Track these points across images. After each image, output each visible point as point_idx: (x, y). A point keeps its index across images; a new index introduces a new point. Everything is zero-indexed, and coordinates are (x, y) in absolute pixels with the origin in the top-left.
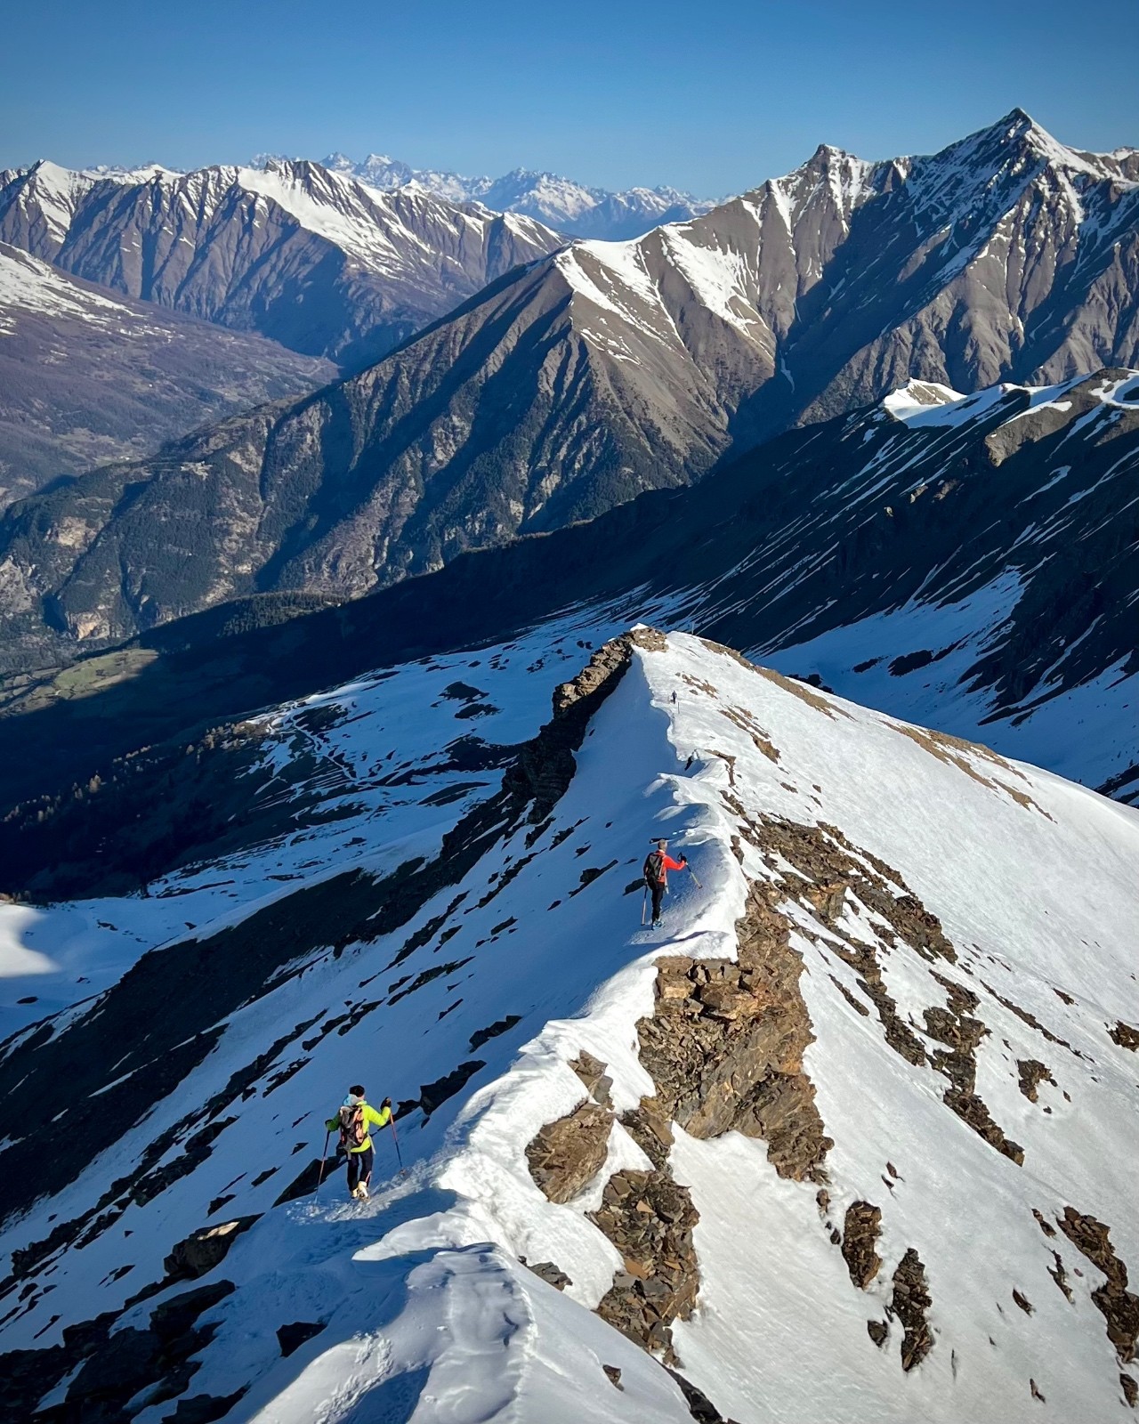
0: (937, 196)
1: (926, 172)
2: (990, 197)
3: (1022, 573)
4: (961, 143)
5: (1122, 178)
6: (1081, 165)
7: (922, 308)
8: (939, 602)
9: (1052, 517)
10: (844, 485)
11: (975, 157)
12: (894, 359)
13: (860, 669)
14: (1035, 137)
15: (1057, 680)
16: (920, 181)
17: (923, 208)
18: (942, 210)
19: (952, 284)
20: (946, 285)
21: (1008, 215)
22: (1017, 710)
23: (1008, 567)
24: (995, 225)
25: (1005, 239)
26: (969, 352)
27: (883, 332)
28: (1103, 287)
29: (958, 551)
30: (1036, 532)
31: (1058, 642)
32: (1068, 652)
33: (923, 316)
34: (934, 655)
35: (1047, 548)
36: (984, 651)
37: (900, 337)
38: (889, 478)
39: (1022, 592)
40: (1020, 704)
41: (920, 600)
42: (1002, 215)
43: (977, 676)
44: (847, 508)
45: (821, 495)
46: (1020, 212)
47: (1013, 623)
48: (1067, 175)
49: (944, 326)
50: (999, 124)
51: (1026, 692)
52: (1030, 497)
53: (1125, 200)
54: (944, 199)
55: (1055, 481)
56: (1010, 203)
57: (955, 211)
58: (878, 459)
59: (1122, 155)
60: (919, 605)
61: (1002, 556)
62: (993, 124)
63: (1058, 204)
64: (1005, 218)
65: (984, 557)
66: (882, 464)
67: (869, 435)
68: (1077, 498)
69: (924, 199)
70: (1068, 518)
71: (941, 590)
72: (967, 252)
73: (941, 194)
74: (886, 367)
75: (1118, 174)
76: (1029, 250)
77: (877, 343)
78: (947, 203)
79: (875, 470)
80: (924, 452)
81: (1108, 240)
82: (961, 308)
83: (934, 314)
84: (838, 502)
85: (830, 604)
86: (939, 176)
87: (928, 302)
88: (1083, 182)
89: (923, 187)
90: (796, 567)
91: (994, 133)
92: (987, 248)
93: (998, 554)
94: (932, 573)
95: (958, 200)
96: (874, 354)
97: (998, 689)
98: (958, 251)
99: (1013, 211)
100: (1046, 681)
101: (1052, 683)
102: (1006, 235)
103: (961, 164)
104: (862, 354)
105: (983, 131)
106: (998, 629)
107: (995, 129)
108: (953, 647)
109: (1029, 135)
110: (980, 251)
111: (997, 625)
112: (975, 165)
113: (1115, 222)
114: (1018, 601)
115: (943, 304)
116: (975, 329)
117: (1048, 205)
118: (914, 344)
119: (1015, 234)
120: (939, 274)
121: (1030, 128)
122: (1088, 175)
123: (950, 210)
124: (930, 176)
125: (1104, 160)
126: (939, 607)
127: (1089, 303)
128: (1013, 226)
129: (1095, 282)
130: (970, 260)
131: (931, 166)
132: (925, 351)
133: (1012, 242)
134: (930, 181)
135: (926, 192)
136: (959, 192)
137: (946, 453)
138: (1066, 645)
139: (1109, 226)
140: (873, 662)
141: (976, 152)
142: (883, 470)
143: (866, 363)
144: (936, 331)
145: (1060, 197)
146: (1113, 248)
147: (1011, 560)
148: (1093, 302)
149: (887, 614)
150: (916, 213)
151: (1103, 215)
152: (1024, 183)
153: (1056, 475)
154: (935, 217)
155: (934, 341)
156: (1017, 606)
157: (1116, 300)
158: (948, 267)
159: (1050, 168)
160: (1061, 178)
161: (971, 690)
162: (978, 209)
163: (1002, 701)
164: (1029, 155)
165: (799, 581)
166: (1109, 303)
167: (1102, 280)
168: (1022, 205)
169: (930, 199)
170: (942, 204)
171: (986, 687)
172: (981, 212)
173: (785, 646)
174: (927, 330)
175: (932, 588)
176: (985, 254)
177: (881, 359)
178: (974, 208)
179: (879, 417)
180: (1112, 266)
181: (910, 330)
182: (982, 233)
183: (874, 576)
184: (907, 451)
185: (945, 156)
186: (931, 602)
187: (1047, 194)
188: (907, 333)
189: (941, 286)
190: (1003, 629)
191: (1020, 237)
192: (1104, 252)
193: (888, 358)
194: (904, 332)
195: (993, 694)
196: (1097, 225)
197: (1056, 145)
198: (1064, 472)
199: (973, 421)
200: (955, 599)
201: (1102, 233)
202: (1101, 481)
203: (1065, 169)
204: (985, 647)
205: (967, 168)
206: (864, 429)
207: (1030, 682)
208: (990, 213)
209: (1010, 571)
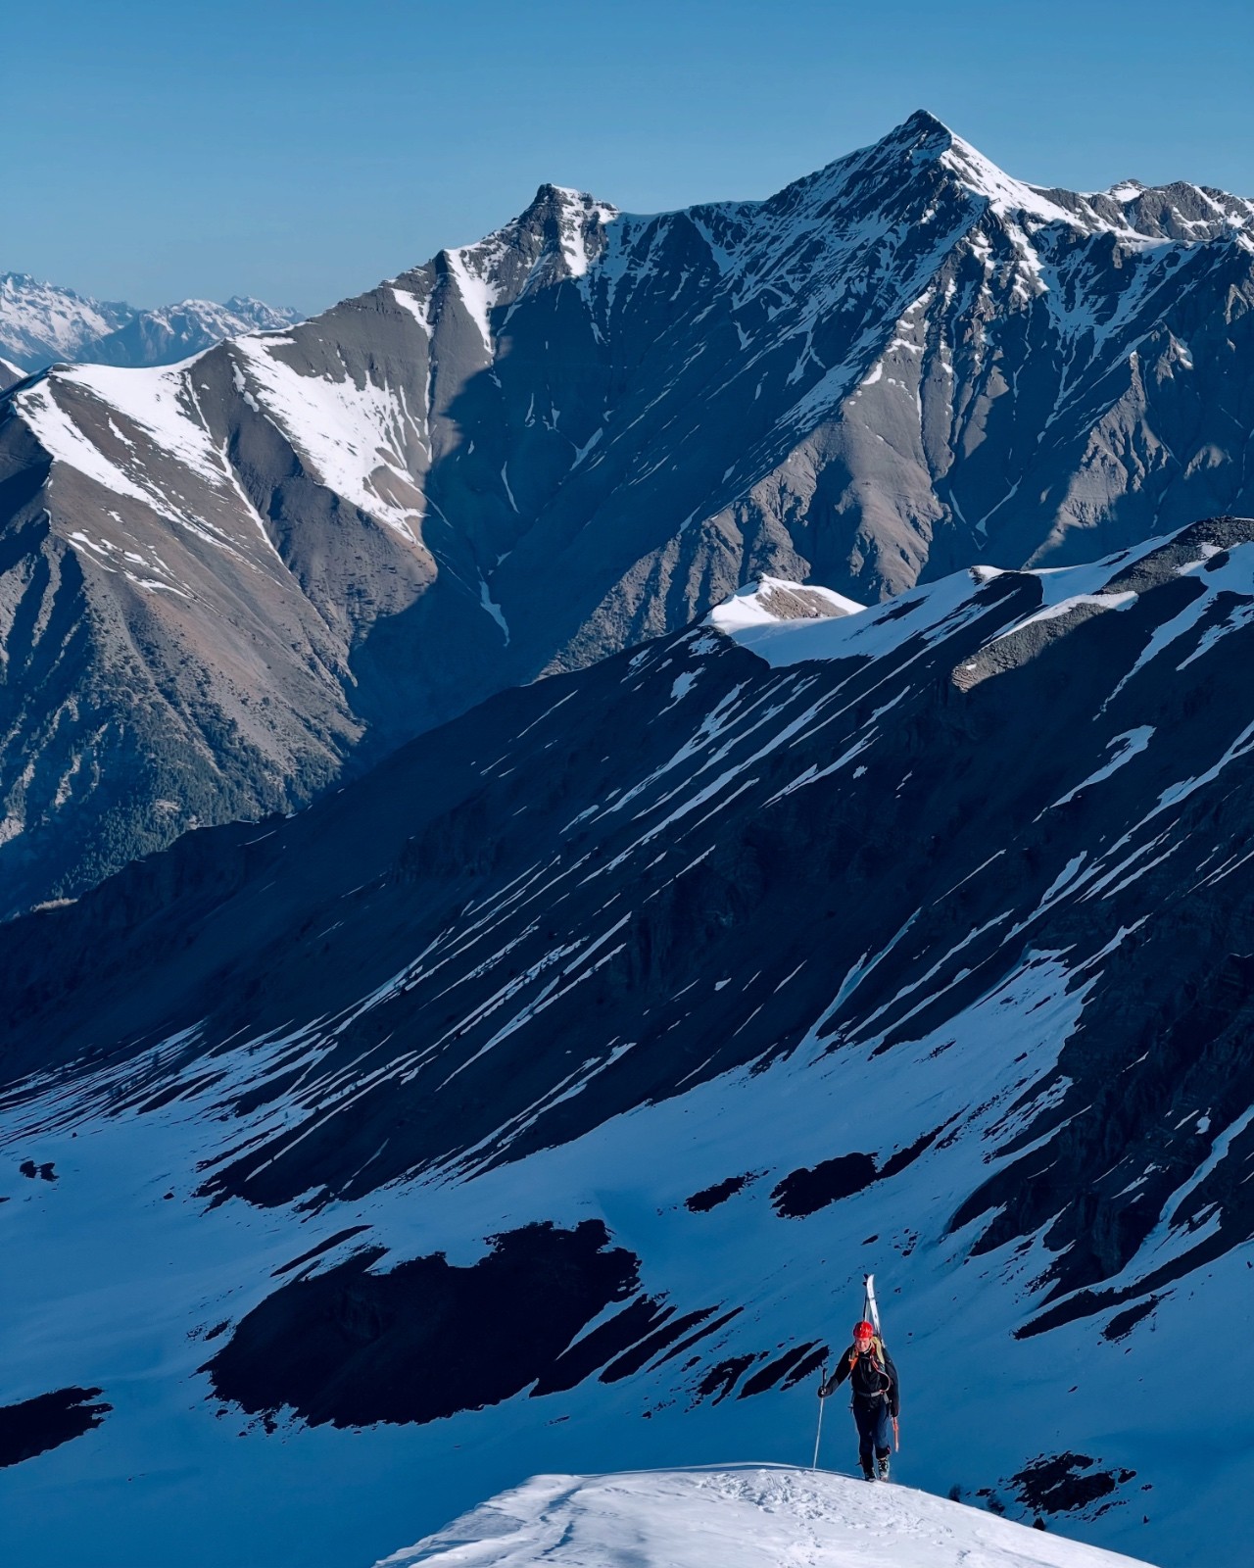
0: (776, 273)
1: (751, 232)
2: (879, 273)
3: (1070, 966)
4: (815, 177)
5: (1131, 232)
6: (1051, 212)
7: (758, 479)
8: (879, 1040)
9: (1125, 839)
10: (633, 792)
11: (844, 202)
12: (707, 575)
13: (703, 1201)
14: (956, 160)
15: (1204, 1219)
16: (739, 247)
17: (750, 296)
18: (786, 299)
19: (817, 434)
20: (805, 436)
21: (916, 304)
22: (1110, 1299)
23: (1034, 955)
24: (892, 323)
25: (913, 348)
26: (857, 559)
27: (684, 525)
28: (1113, 434)
29: (912, 921)
30: (1090, 873)
31: (1192, 1125)
32: (1221, 1149)
33: (762, 493)
34: (879, 1164)
35: (1125, 906)
36: (1002, 1152)
37: (718, 534)
38: (735, 771)
39: (1078, 1009)
40: (1118, 1282)
41: (833, 1037)
42: (903, 306)
43: (993, 1213)
44: (645, 839)
45: (585, 814)
46: (939, 299)
47: (1067, 1082)
48: (1025, 230)
49: (804, 510)
50: (888, 140)
51: (1129, 1249)
52: (1067, 798)
53: (1142, 273)
54: (789, 278)
55: (1121, 759)
56: (918, 281)
57: (813, 300)
58: (706, 735)
59: (1128, 195)
60: (831, 1048)
61: (1017, 929)
62: (875, 141)
63: (1012, 281)
64: (910, 310)
65: (974, 933)
66: (719, 742)
67: (683, 685)
68: (1174, 795)
69: (751, 279)
70: (1162, 838)
71: (881, 1011)
72: (840, 374)
73: (783, 271)
74: (693, 591)
75: (1122, 226)
76: (962, 367)
77: (673, 548)
78: (796, 287)
79: (701, 757)
80: (811, 713)
81: (1113, 347)
82: (835, 476)
83: (783, 490)
84: (625, 828)
85: (619, 1052)
86: (775, 239)
87: (772, 468)
88: (1057, 243)
89: (747, 259)
90: (534, 972)
91: (880, 157)
92: (879, 367)
93: (1007, 925)
94: (856, 974)
95: (816, 280)
96: (667, 566)
97: (1052, 1242)
98: (821, 374)
99: (925, 298)
100: (1177, 1220)
101: (1193, 1227)
102: (915, 341)
103: (819, 215)
104: (643, 568)
105: (857, 154)
106: (1030, 1096)
107: (879, 149)
108: (923, 1143)
109: (947, 158)
110: (866, 372)
111: (1026, 1087)
112: (845, 216)
113: (1127, 309)
114: (1071, 1030)
115: (800, 470)
116: (867, 516)
117: (994, 284)
118: (747, 546)
119: (932, 341)
120: (788, 417)
121: (949, 146)
122: (1067, 227)
123: (801, 299)
124: (757, 238)
125: (1094, 202)
126: (878, 1051)
127: (1088, 465)
128: (927, 324)
129: (1097, 424)
130: (848, 390)
131: (761, 220)
132: (772, 558)
133: (927, 355)
134: (759, 247)
135: (752, 267)
136: (817, 266)
137: (863, 710)
138: (1215, 1130)
139: (1115, 320)
140: (733, 1185)
141: (846, 193)
142: (721, 754)
143: (651, 586)
144: (789, 521)
145: (1016, 270)
146: (1127, 361)
147: (1038, 936)
148: (1096, 463)
149: (755, 1070)
150: (737, 305)
151: (1102, 301)
152: (943, 245)
153: (1121, 746)
154: (773, 313)
155: (784, 539)
156: (1069, 1042)
157: (1141, 457)
158: (806, 403)
159: (993, 217)
160: (1016, 236)
161: (982, 1247)
162: (857, 296)
163: (1068, 1273)
164: (949, 193)
165: (542, 1003)
166: (1126, 460)
167: (1111, 420)
168: (941, 286)
169: (762, 280)
170: (785, 288)
171: (1021, 1239)
172: (864, 301)
173: (516, 1153)
174: (770, 519)
175: (858, 1006)
176: (876, 375)
177: (680, 576)
178: (848, 293)
179: (703, 646)
180: (1129, 394)
181: (738, 521)
182: (869, 338)
183: (720, 985)
184: (772, 712)
185: (785, 201)
186: (859, 1039)
187: (990, 265)
188: (733, 527)
189: (795, 439)
190: (1043, 1096)
191: (943, 345)
192: (1110, 369)
193: (695, 574)
194: (725, 523)
195: (1042, 1258)
196: (1091, 320)
197: (1003, 178)
198: (1140, 739)
199: (917, 642)
200: (915, 1031)
201: (1102, 334)
202: (1228, 757)
203: (1021, 217)
204: (1005, 1140)
205: (831, 223)
206: (673, 673)
207: (1138, 1224)
208: (882, 303)
209: (1039, 962)
